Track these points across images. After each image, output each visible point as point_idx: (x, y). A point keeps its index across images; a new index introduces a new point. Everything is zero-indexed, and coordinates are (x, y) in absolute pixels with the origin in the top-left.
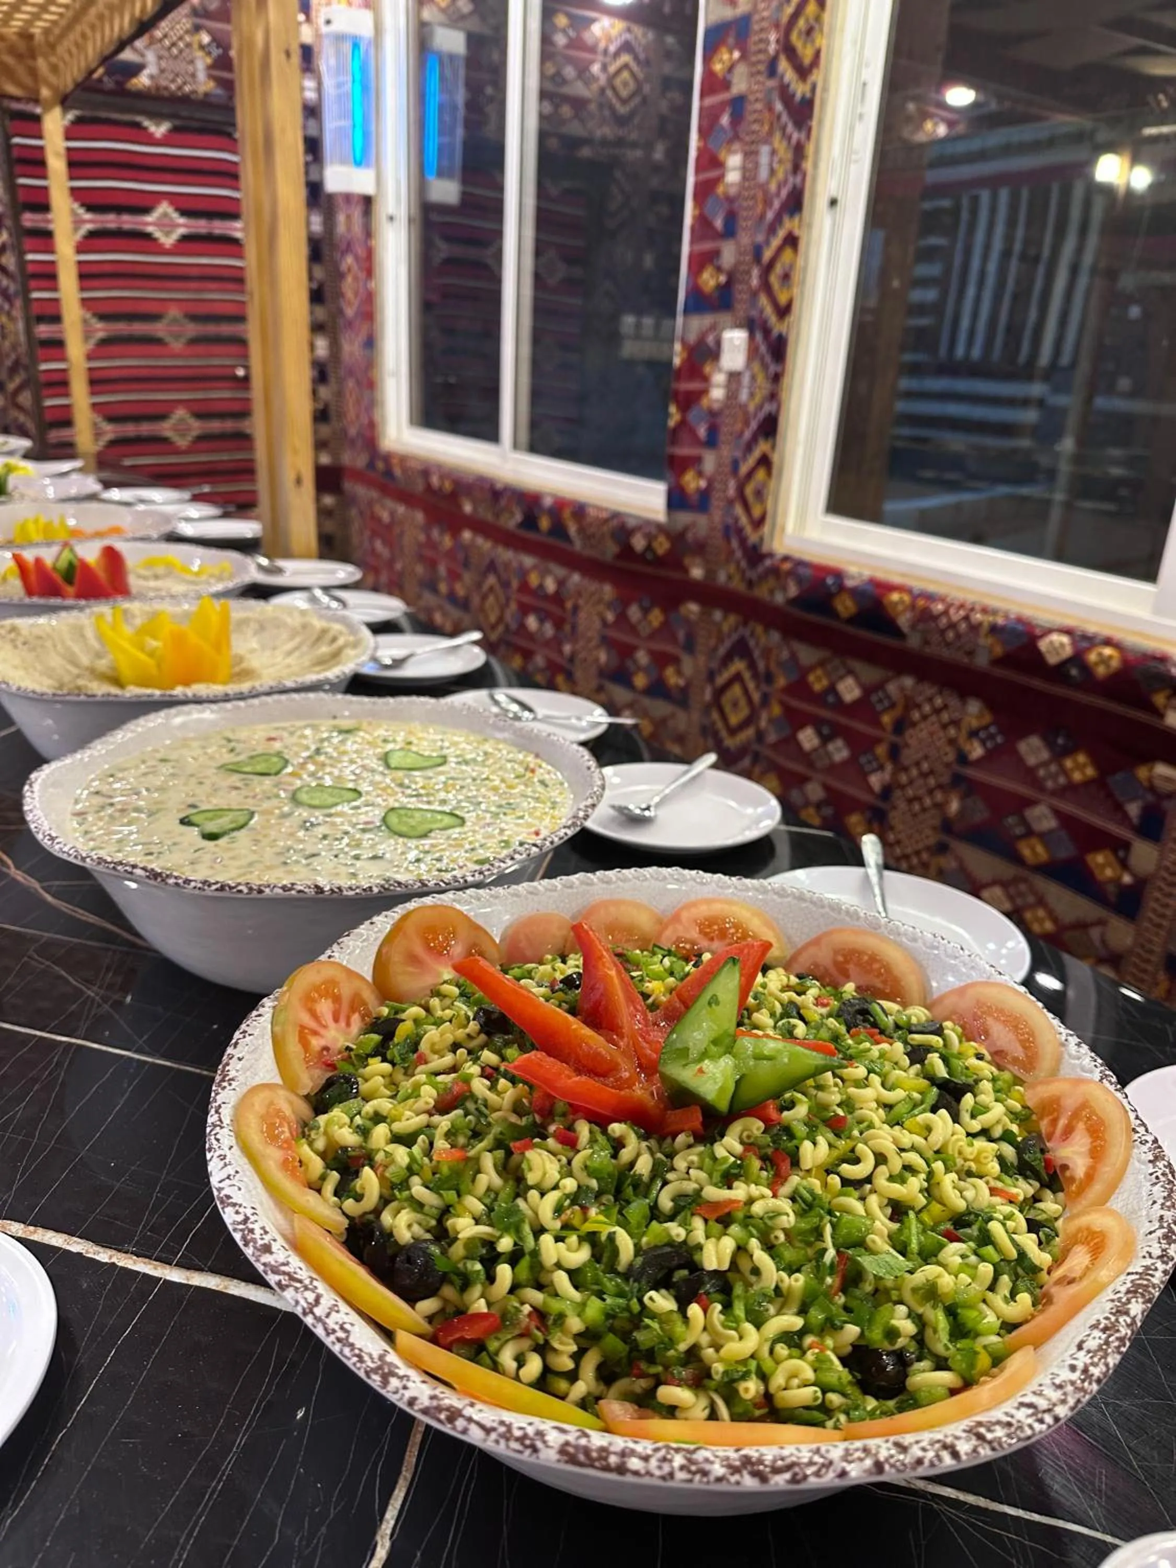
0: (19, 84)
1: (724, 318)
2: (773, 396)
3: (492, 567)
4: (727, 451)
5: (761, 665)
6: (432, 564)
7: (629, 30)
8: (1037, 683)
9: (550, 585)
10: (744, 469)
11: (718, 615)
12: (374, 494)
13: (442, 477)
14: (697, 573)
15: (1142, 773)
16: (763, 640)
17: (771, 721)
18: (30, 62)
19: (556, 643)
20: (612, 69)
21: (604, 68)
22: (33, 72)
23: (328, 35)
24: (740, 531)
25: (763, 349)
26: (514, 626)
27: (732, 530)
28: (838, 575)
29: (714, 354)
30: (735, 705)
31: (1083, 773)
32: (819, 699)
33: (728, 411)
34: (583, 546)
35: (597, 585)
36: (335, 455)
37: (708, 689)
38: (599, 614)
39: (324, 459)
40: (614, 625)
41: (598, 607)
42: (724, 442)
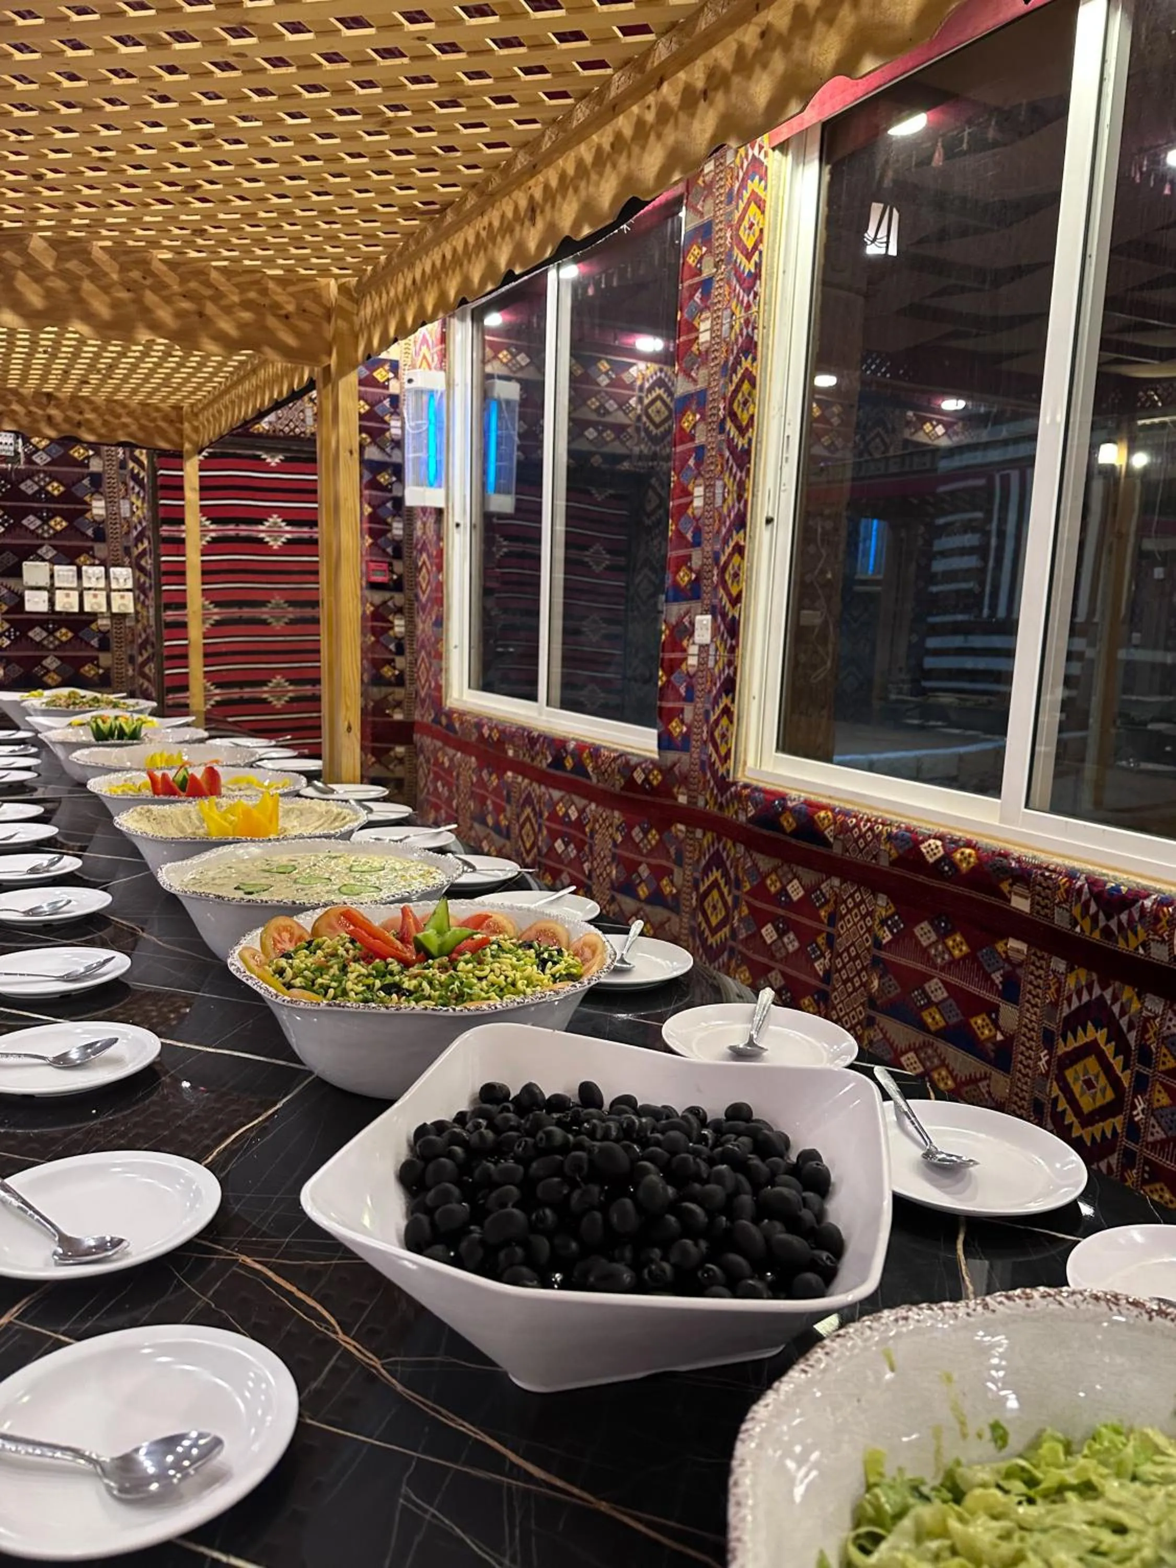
0: (168, 440)
1: (696, 605)
2: (730, 663)
3: (528, 801)
4: (701, 704)
5: (732, 873)
6: (482, 800)
7: (661, 370)
8: (921, 878)
9: (573, 814)
10: (713, 718)
11: (699, 833)
12: (439, 744)
13: (491, 729)
14: (682, 799)
15: (1000, 947)
16: (732, 853)
17: (741, 920)
18: (178, 425)
19: (578, 862)
20: (646, 401)
21: (640, 400)
22: (180, 432)
23: (409, 390)
24: (712, 767)
25: (722, 627)
26: (545, 850)
27: (706, 765)
28: (783, 797)
29: (690, 632)
30: (714, 907)
31: (961, 950)
32: (774, 899)
33: (700, 674)
34: (598, 781)
35: (608, 812)
36: (409, 713)
37: (694, 896)
38: (611, 836)
39: (398, 716)
40: (621, 843)
41: (610, 830)
42: (698, 697)
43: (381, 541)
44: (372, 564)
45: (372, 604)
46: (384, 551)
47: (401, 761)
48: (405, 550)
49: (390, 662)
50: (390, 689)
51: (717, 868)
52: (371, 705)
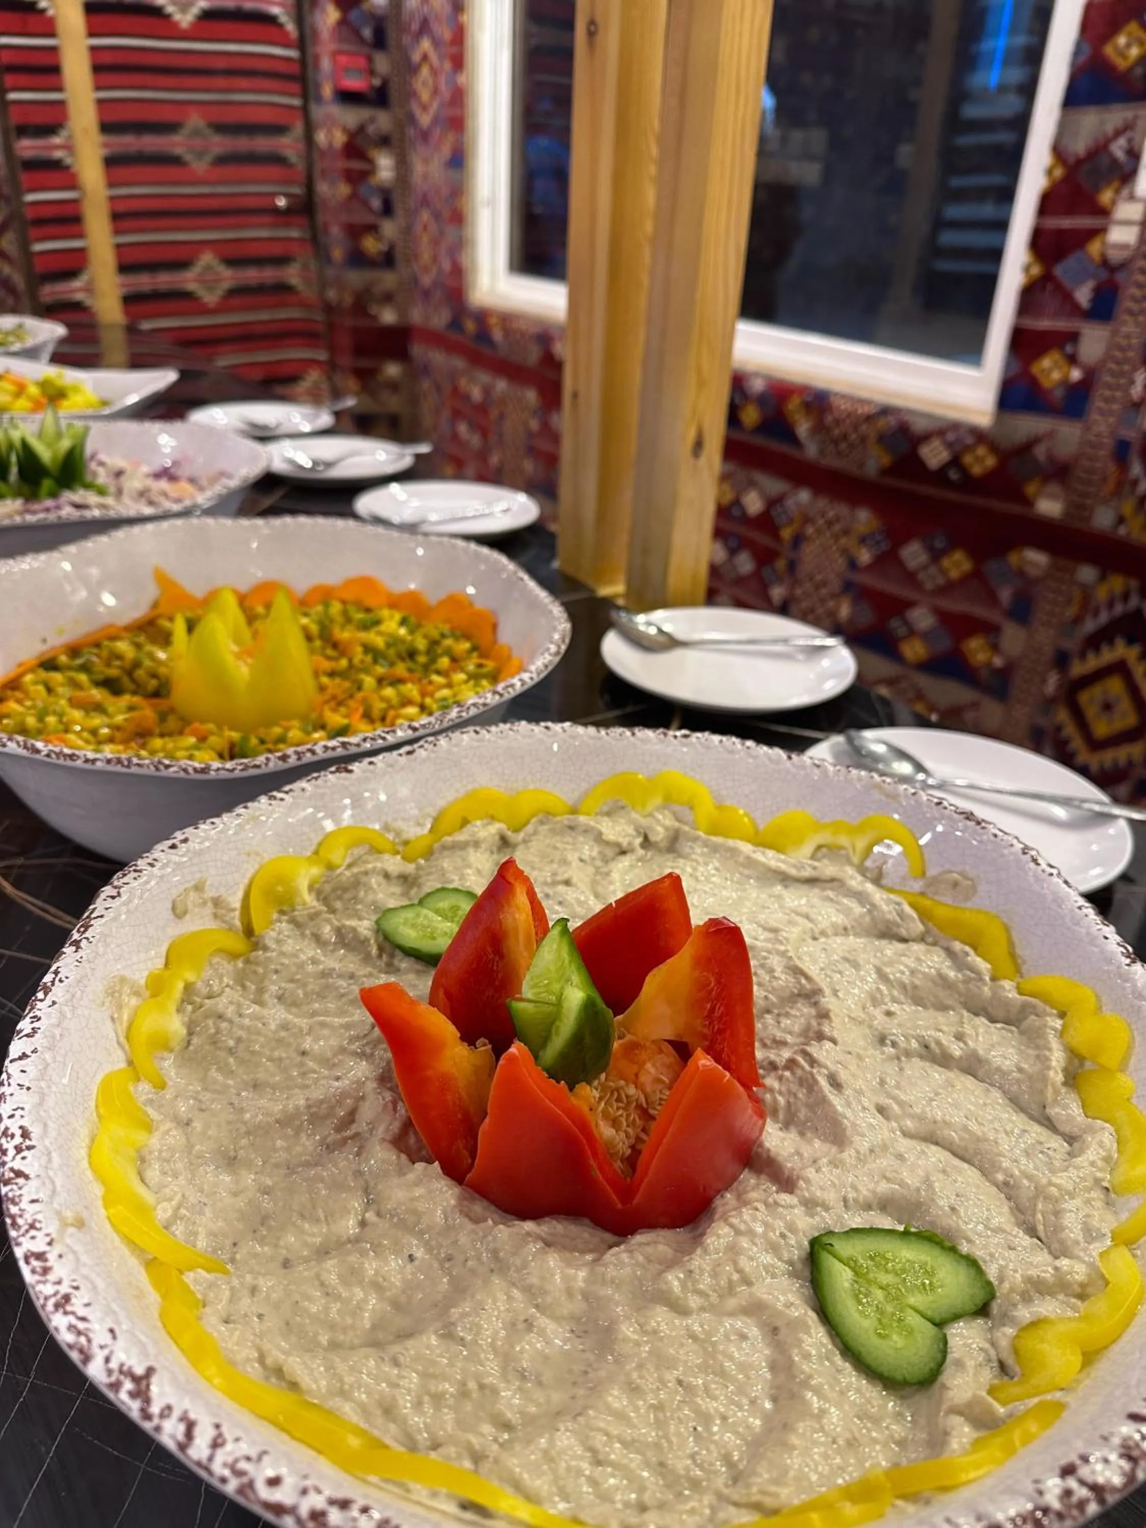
4: (1133, 327)
9: (755, 504)
11: (1087, 573)
12: (459, 363)
14: (1050, 507)
29: (1126, 171)
30: (1107, 707)
33: (1141, 263)
34: (822, 452)
35: (843, 509)
36: (402, 312)
37: (1053, 679)
38: (845, 551)
39: (388, 317)
40: (870, 568)
41: (843, 541)
42: (1131, 313)
43: (354, 15)
44: (342, 59)
45: (344, 130)
46: (358, 33)
47: (394, 386)
48: (391, 35)
49: (374, 228)
50: (375, 274)
51: (1131, 641)
52: (348, 300)
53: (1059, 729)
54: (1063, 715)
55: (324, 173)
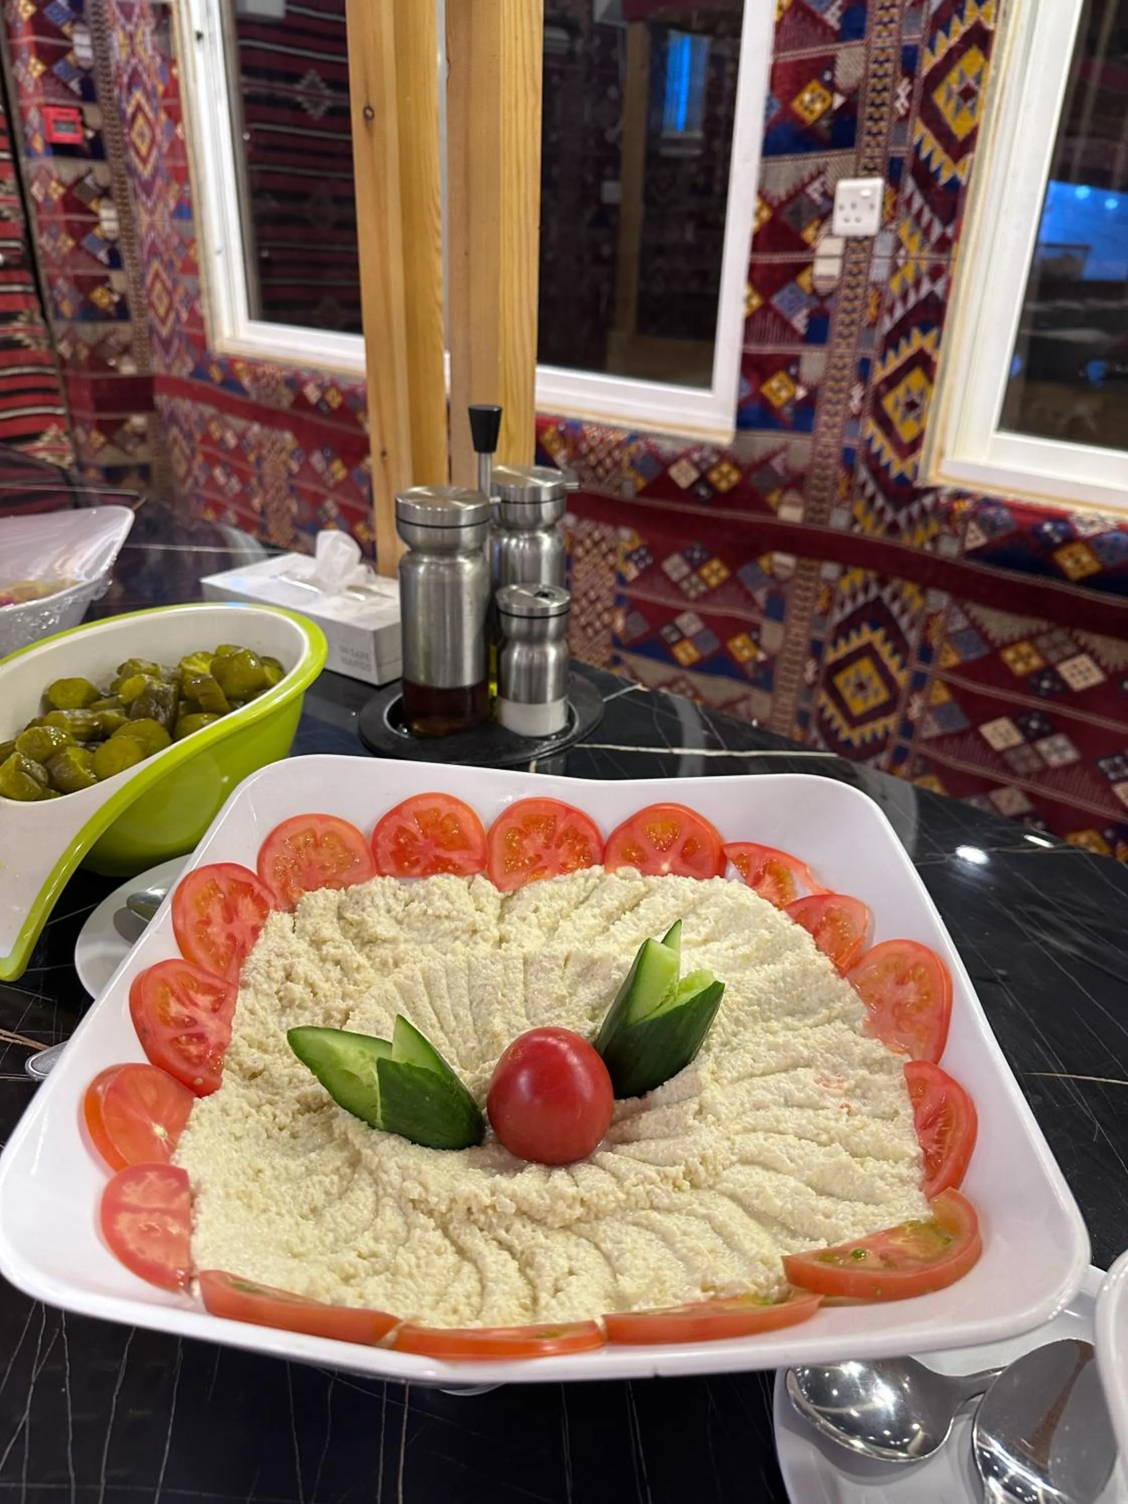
1: (834, 159)
2: (936, 273)
4: (847, 348)
5: (913, 637)
11: (830, 570)
12: (209, 410)
13: (323, 389)
14: (791, 514)
16: (917, 603)
17: (928, 708)
24: (873, 460)
27: (858, 457)
28: (1060, 518)
29: (822, 211)
30: (861, 687)
33: (846, 292)
35: (608, 531)
36: (142, 362)
37: (811, 667)
38: (612, 568)
39: (128, 369)
40: (637, 580)
41: (611, 559)
42: (841, 335)
43: (58, 68)
44: (51, 110)
45: (60, 182)
46: (66, 86)
47: (142, 437)
48: (100, 86)
49: (104, 281)
50: (110, 326)
51: (874, 627)
52: (84, 353)
53: (822, 710)
54: (823, 698)
55: (42, 227)
